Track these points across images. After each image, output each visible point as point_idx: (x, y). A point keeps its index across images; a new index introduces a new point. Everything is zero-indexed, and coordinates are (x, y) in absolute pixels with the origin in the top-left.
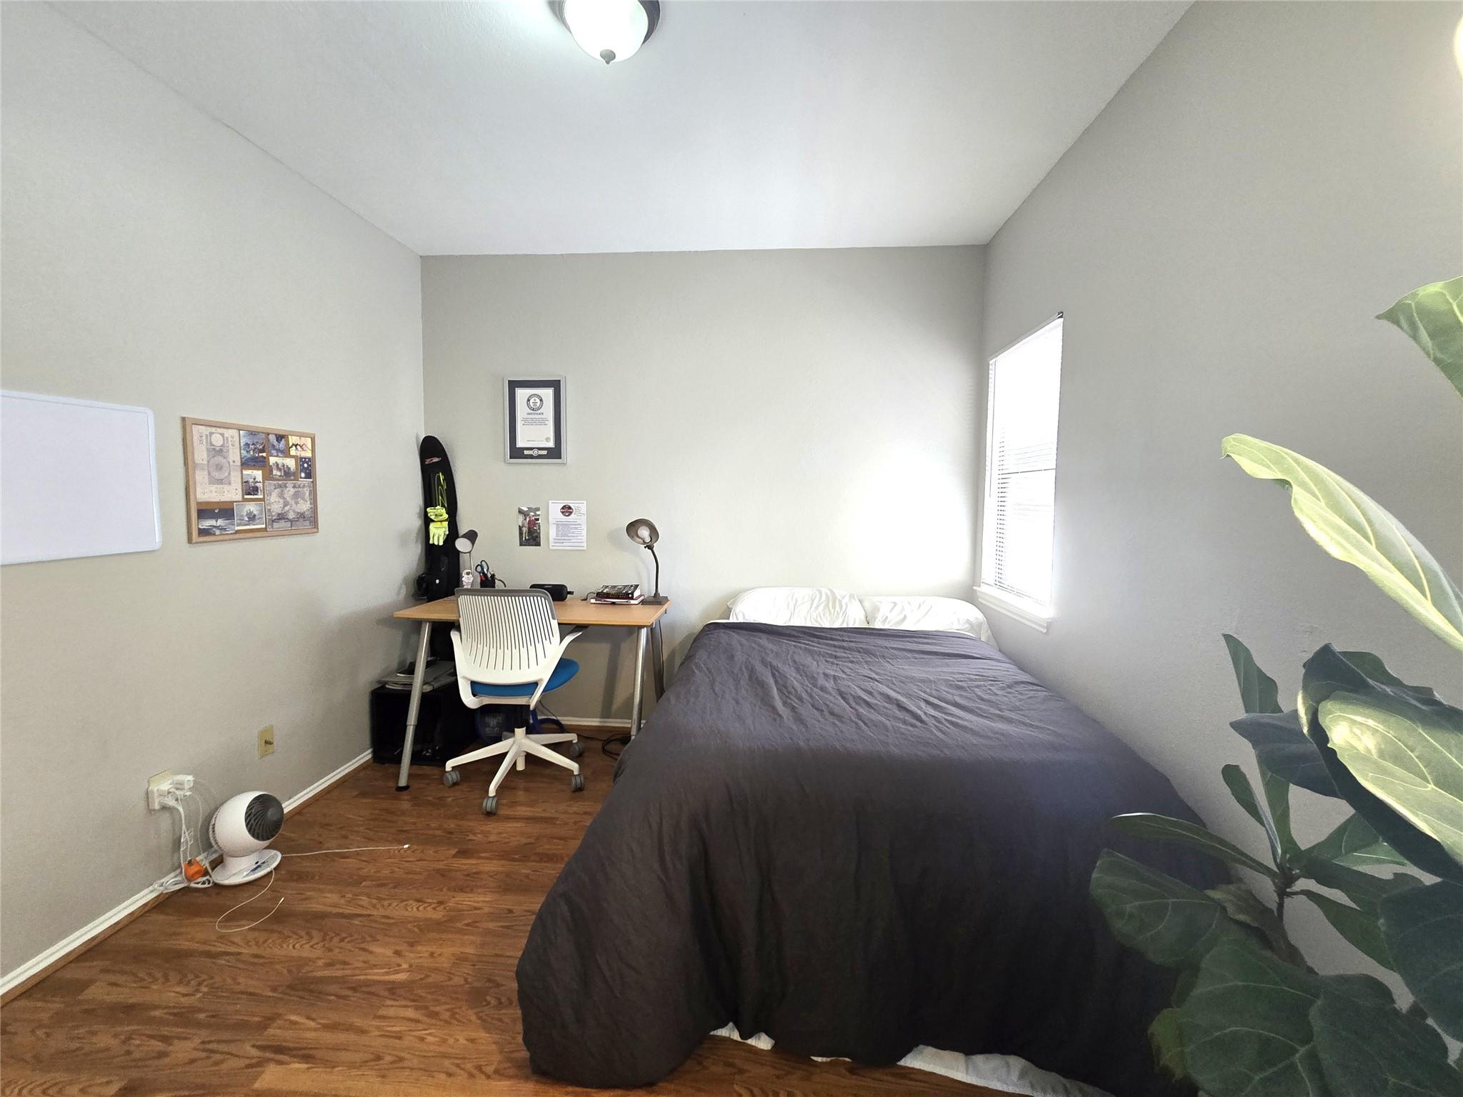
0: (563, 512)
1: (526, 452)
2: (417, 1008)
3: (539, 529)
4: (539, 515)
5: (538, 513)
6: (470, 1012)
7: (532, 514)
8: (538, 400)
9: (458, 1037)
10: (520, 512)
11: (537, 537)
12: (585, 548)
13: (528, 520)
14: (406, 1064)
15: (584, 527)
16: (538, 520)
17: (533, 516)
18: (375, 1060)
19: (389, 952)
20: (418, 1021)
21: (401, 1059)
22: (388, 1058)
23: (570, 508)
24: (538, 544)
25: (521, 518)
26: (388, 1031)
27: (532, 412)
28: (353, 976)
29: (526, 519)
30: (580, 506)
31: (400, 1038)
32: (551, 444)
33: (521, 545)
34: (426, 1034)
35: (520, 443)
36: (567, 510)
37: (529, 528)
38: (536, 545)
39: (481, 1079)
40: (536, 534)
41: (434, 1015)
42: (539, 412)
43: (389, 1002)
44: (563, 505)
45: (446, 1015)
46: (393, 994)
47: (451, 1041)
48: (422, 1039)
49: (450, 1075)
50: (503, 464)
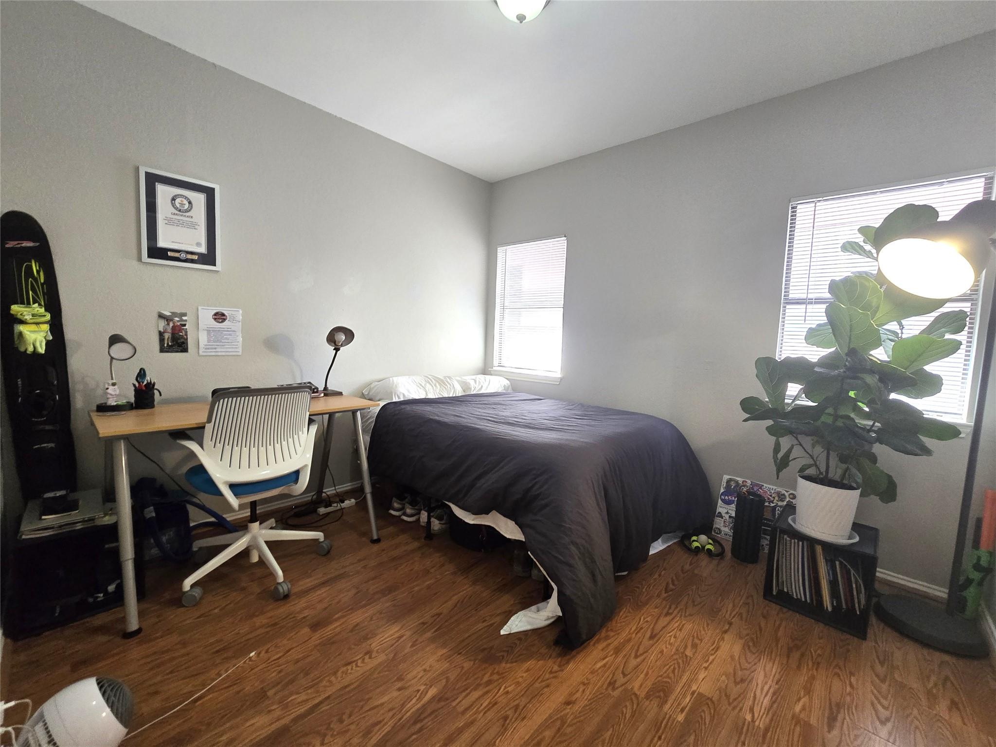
0: (215, 319)
1: (169, 254)
2: (475, 689)
3: (186, 335)
4: (186, 321)
5: (184, 318)
6: (503, 665)
7: (177, 319)
8: (186, 202)
9: (519, 675)
10: (161, 316)
11: (183, 343)
12: (240, 354)
13: (171, 325)
14: (522, 704)
15: (240, 334)
16: (185, 325)
17: (178, 321)
18: (506, 720)
19: (395, 694)
20: (487, 692)
21: (517, 706)
22: (510, 713)
23: (223, 315)
24: (185, 350)
25: (162, 324)
26: (484, 709)
27: (178, 213)
28: (400, 719)
29: (168, 324)
30: (235, 313)
31: (496, 703)
32: (203, 249)
33: (162, 350)
34: (504, 689)
35: (162, 243)
36: (220, 317)
37: (173, 334)
38: (182, 351)
39: (561, 674)
40: (182, 340)
41: (489, 682)
42: (187, 214)
43: (454, 704)
44: (215, 311)
45: (495, 677)
46: (447, 699)
47: (520, 680)
48: (507, 692)
49: (548, 686)
50: (135, 263)
